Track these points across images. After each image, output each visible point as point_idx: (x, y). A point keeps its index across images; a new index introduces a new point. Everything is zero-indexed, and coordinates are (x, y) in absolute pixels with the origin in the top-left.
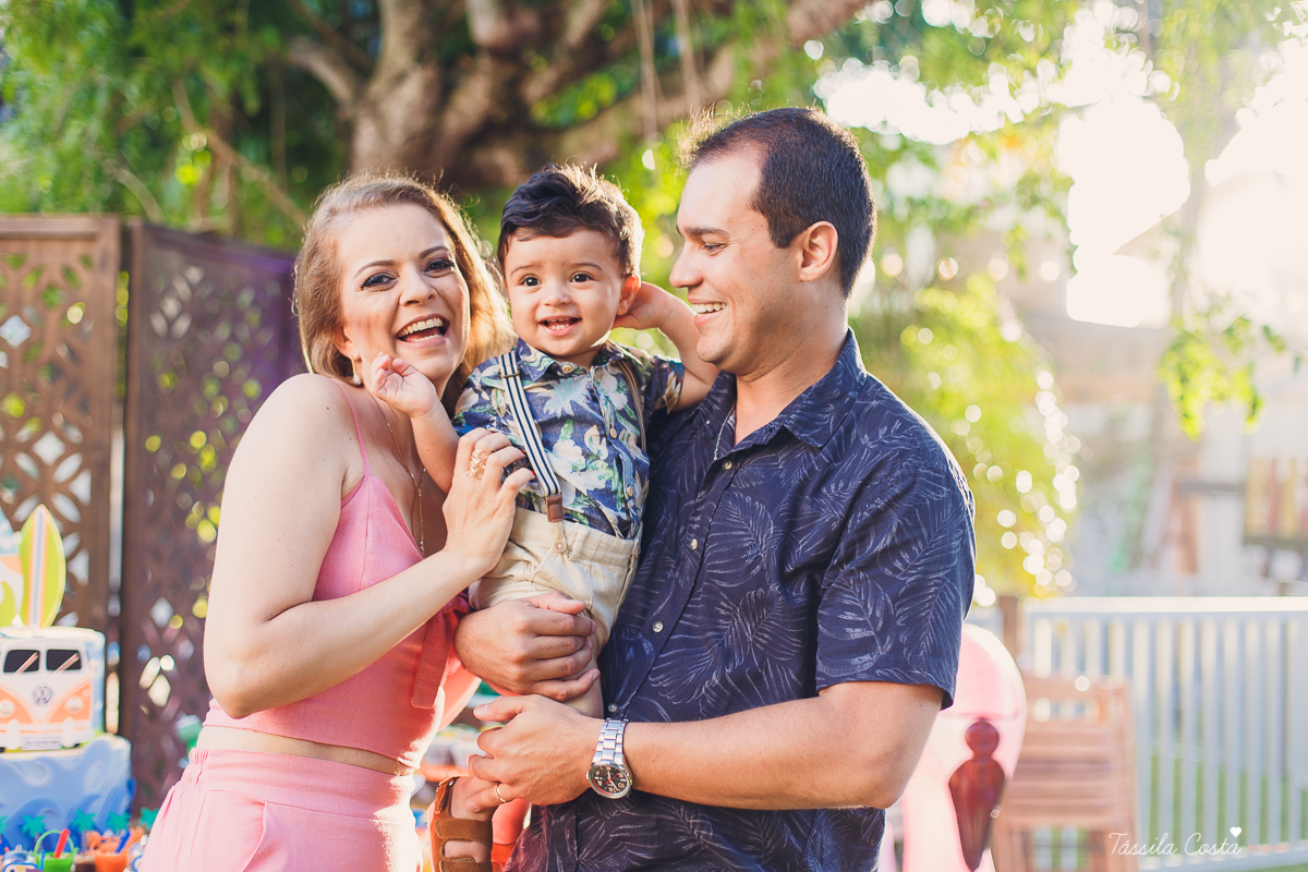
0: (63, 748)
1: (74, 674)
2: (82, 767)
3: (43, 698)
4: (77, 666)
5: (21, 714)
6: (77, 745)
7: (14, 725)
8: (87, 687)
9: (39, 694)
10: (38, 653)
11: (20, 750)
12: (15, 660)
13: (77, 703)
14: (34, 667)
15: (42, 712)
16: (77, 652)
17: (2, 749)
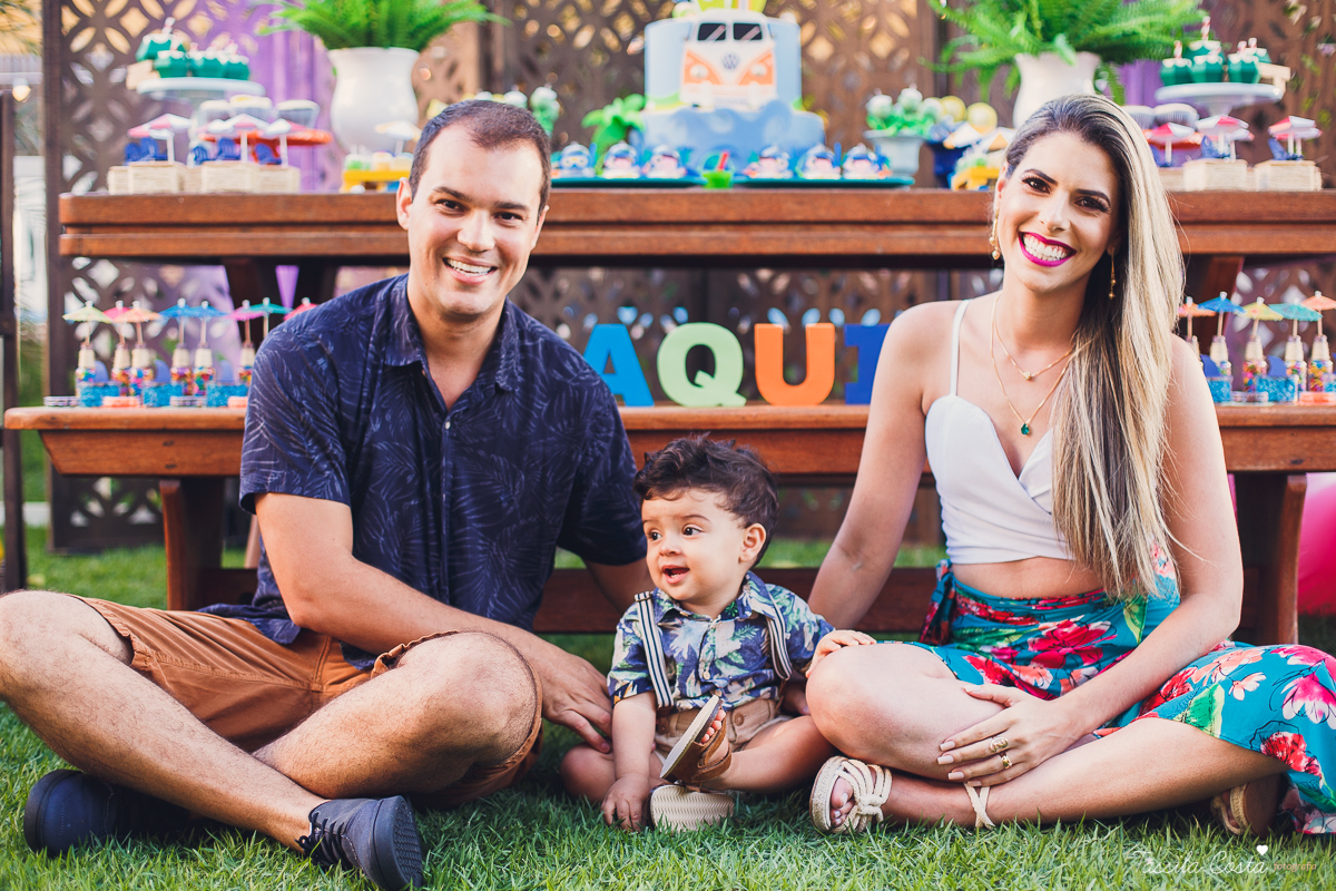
1: (756, 43)
2: (760, 120)
3: (730, 64)
4: (759, 37)
5: (713, 78)
7: (706, 85)
8: (769, 56)
9: (727, 60)
10: (724, 25)
12: (706, 31)
13: (760, 69)
14: (722, 37)
15: (731, 75)
16: (758, 25)
17: (696, 106)
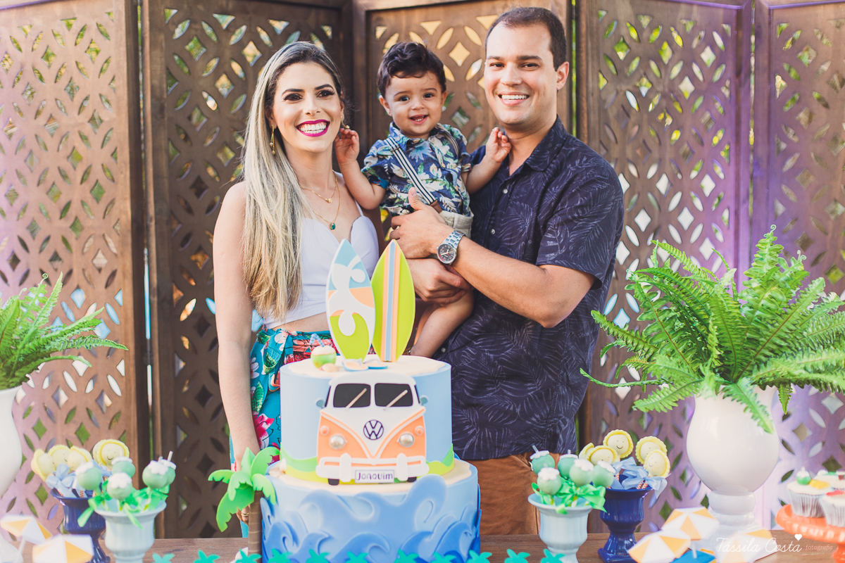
0: (397, 481)
1: (404, 409)
2: (411, 503)
3: (374, 432)
4: (407, 401)
5: (350, 446)
6: (412, 480)
7: (345, 458)
8: (418, 423)
9: (370, 430)
10: (368, 387)
11: (353, 482)
12: (347, 395)
14: (364, 402)
15: (374, 446)
16: (407, 387)
17: (333, 482)
